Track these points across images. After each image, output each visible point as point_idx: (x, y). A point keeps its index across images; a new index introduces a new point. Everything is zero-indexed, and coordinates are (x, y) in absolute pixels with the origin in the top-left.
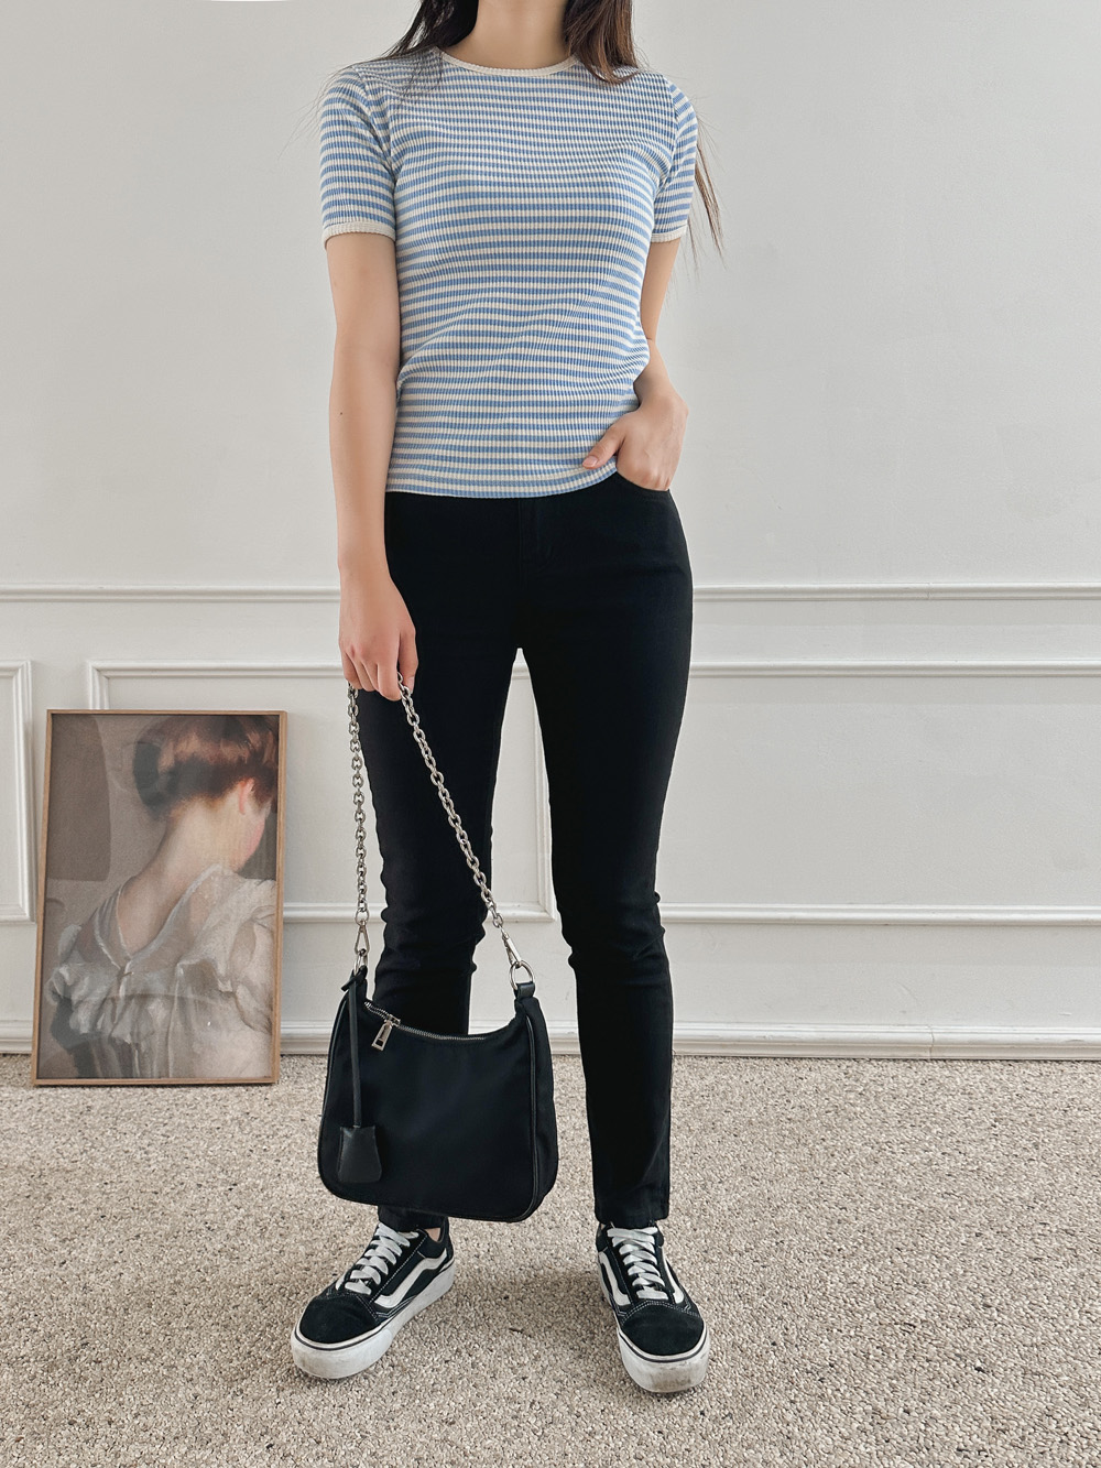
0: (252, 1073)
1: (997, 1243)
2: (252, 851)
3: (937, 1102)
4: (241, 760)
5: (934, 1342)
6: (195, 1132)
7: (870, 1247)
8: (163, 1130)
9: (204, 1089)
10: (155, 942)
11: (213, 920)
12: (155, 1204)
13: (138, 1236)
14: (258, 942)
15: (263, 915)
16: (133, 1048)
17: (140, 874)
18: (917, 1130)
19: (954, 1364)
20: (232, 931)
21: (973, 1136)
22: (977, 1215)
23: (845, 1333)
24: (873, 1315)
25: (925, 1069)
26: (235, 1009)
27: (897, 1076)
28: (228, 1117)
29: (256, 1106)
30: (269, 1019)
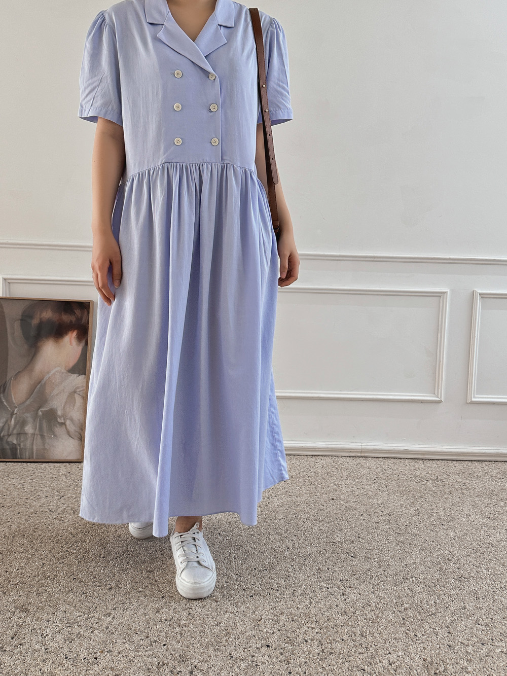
0: (71, 458)
2: (75, 362)
4: (71, 322)
6: (45, 479)
8: (31, 478)
10: (29, 400)
11: (55, 392)
12: (27, 503)
13: (19, 513)
14: (77, 401)
15: (79, 389)
16: (17, 445)
17: (23, 370)
20: (64, 397)
26: (65, 430)
28: (60, 474)
29: (74, 470)
30: (81, 435)
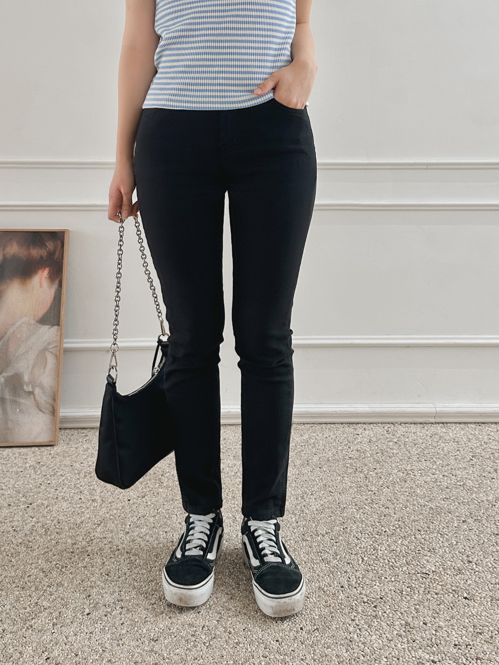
0: (44, 438)
1: (475, 526)
2: (46, 310)
3: (439, 447)
4: (42, 257)
5: (440, 583)
6: (8, 474)
7: (403, 530)
9: (14, 449)
11: (22, 350)
14: (48, 362)
15: (51, 346)
18: (428, 463)
19: (451, 595)
20: (32, 357)
21: (460, 466)
22: (464, 510)
23: (389, 579)
24: (405, 568)
25: (432, 428)
26: (33, 401)
27: (416, 432)
28: (28, 465)
29: (45, 458)
30: (53, 407)
